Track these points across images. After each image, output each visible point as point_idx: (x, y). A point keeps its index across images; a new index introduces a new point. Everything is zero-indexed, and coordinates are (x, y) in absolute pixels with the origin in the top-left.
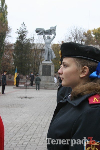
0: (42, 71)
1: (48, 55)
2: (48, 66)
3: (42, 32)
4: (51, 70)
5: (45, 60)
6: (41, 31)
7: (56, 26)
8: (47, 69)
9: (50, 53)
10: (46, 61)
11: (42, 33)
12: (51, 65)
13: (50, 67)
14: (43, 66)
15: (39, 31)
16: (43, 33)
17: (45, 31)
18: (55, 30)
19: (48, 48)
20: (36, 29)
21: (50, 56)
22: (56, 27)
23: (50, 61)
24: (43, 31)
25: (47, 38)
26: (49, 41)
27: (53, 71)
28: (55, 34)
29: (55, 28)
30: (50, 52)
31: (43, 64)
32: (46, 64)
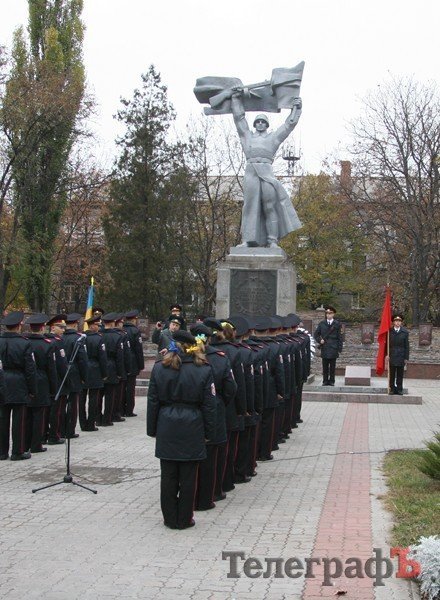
0: (228, 299)
1: (263, 215)
2: (260, 272)
3: (229, 98)
4: (275, 295)
5: (244, 244)
6: (226, 93)
7: (302, 65)
8: (253, 287)
9: (269, 206)
10: (252, 244)
11: (227, 104)
12: (278, 265)
13: (270, 276)
14: (235, 274)
15: (215, 92)
16: (234, 101)
17: (246, 90)
18: (297, 87)
19: (261, 180)
20: (199, 82)
21: (273, 220)
22: (300, 68)
23: (274, 245)
24: (235, 90)
25: (254, 130)
26: (265, 143)
27: (285, 297)
28: (299, 107)
29: (295, 76)
30: (269, 201)
31: (234, 261)
32: (248, 261)
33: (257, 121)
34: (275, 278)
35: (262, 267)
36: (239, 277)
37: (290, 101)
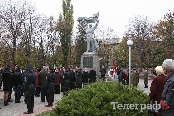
0: (83, 63)
2: (89, 57)
3: (84, 21)
4: (92, 61)
6: (83, 20)
7: (99, 12)
8: (88, 60)
11: (84, 22)
12: (93, 55)
14: (84, 57)
15: (81, 20)
16: (85, 22)
18: (98, 17)
19: (90, 38)
20: (78, 19)
22: (98, 13)
24: (85, 19)
26: (91, 30)
27: (94, 62)
28: (98, 22)
29: (97, 15)
30: (92, 42)
31: (84, 55)
32: (87, 55)
33: (89, 25)
34: (92, 58)
35: (90, 56)
36: (85, 58)
37: (96, 21)
